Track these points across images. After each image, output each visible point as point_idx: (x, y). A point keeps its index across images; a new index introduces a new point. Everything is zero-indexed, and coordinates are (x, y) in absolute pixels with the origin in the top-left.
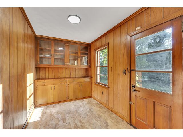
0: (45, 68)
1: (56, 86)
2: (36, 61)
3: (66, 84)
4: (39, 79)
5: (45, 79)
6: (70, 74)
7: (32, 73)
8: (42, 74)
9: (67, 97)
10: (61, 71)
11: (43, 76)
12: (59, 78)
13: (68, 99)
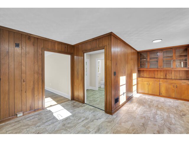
0: (144, 71)
1: (151, 83)
2: (138, 66)
3: (159, 83)
4: (140, 77)
5: (144, 77)
6: (165, 76)
7: (136, 73)
8: (142, 74)
9: (160, 93)
10: (156, 73)
11: (143, 76)
12: (154, 78)
13: (161, 95)
